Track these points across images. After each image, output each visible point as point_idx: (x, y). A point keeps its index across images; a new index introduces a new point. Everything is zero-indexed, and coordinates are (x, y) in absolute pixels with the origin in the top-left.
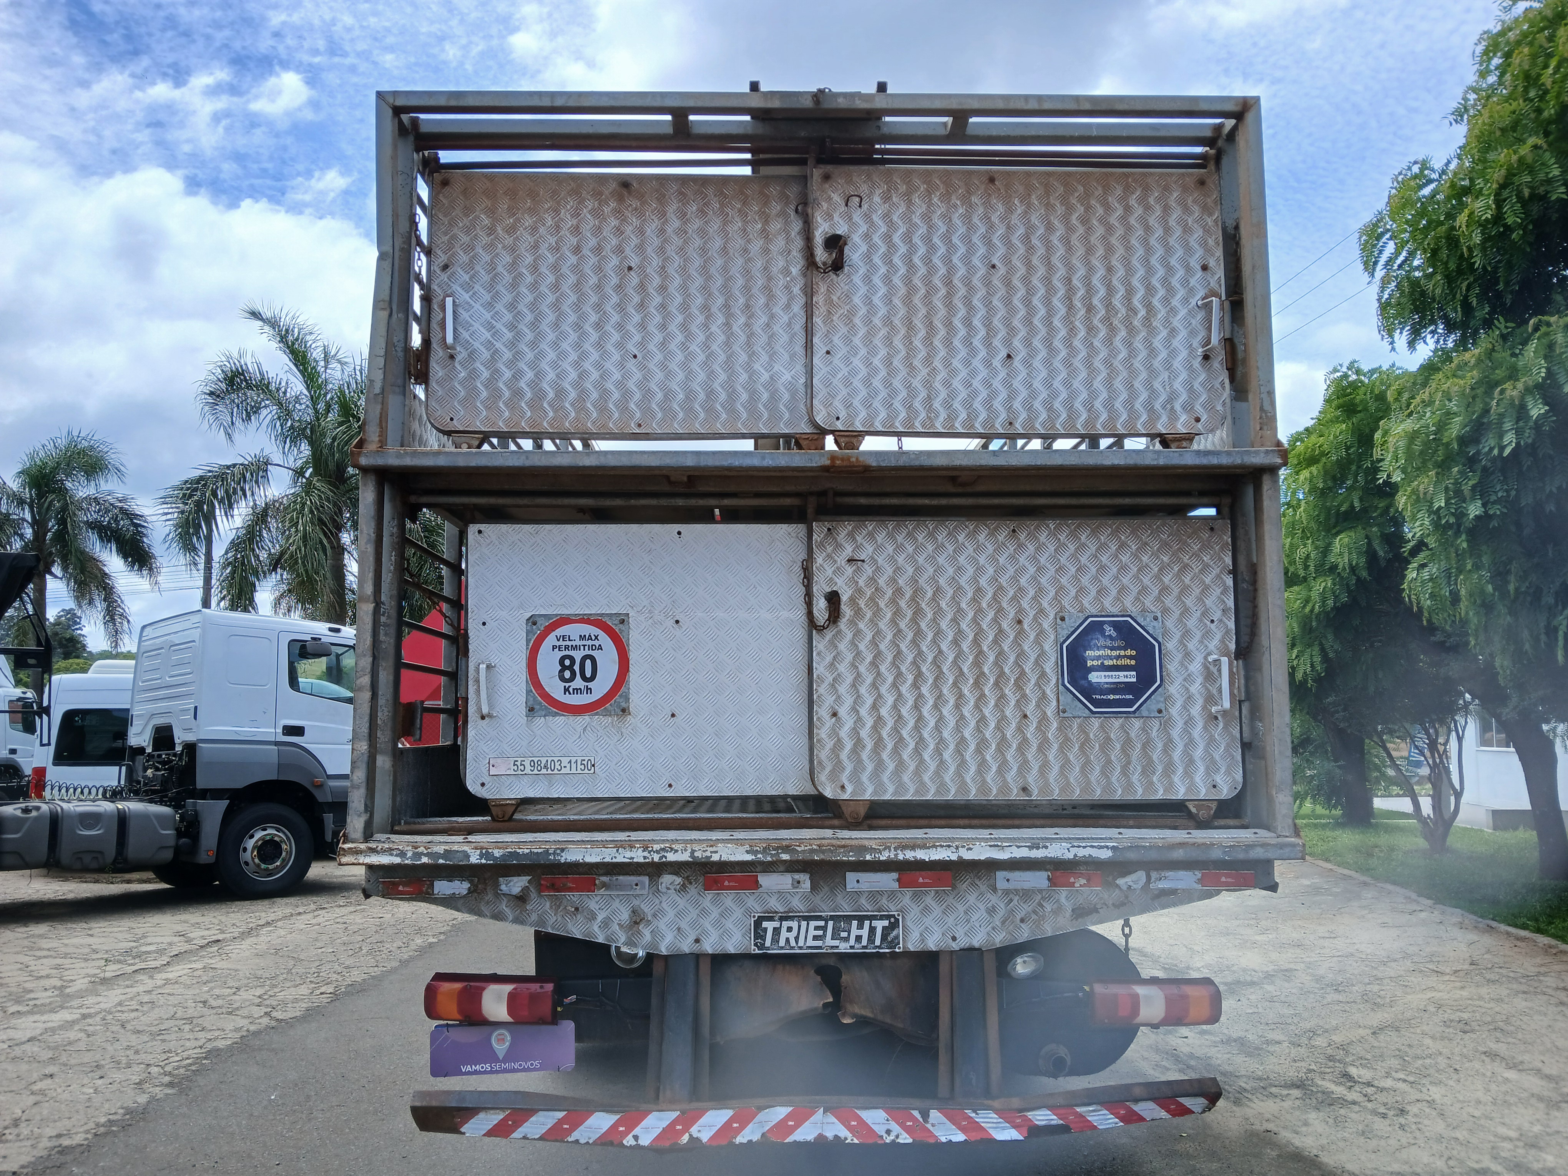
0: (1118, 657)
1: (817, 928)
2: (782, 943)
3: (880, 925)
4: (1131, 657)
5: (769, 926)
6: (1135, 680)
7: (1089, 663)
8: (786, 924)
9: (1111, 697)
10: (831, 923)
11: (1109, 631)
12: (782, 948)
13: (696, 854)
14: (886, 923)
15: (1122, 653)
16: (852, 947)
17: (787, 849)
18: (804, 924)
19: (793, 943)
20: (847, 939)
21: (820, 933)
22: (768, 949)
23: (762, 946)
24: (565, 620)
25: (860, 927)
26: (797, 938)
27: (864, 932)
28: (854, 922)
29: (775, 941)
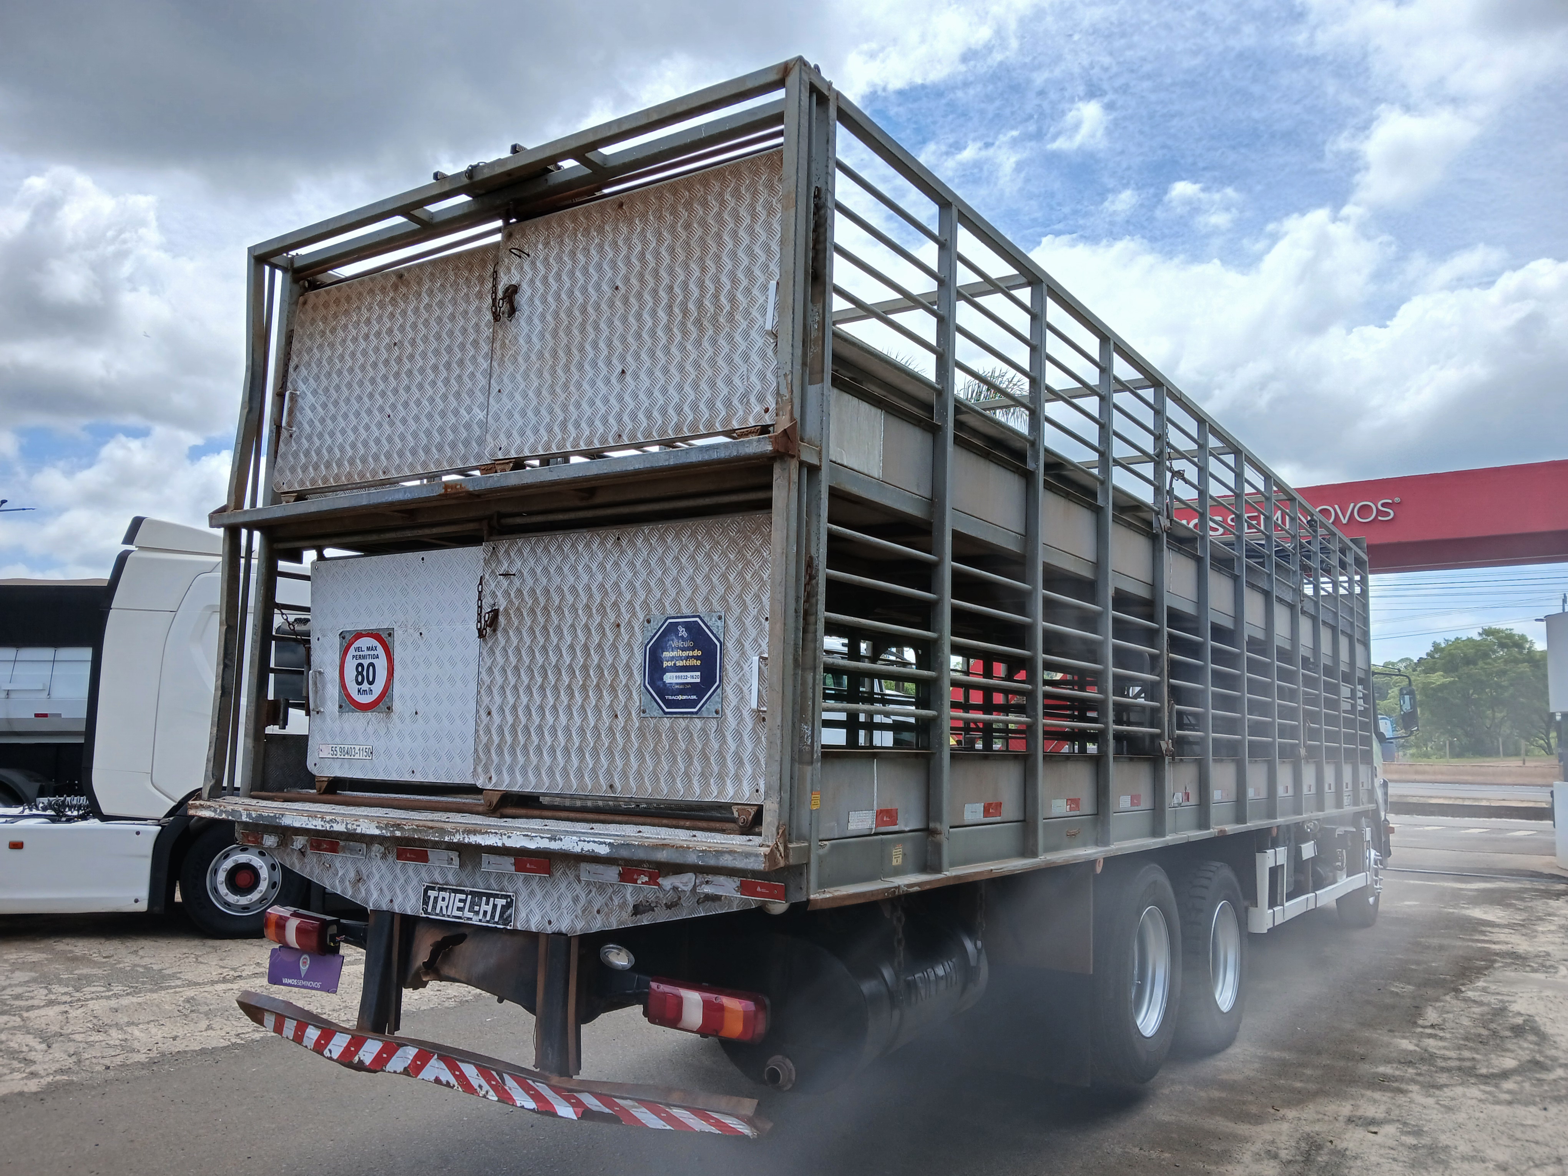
0: (688, 658)
1: (460, 901)
2: (438, 911)
3: (501, 902)
4: (697, 658)
5: (432, 894)
6: (698, 680)
7: (665, 664)
8: (442, 894)
9: (680, 697)
10: (470, 897)
11: (682, 632)
12: (437, 915)
14: (504, 902)
15: (691, 653)
16: (480, 921)
18: (453, 895)
19: (444, 912)
20: (477, 913)
21: (462, 905)
22: (429, 914)
23: (426, 912)
24: (359, 635)
25: (487, 903)
26: (447, 907)
27: (489, 908)
28: (484, 898)
29: (434, 908)
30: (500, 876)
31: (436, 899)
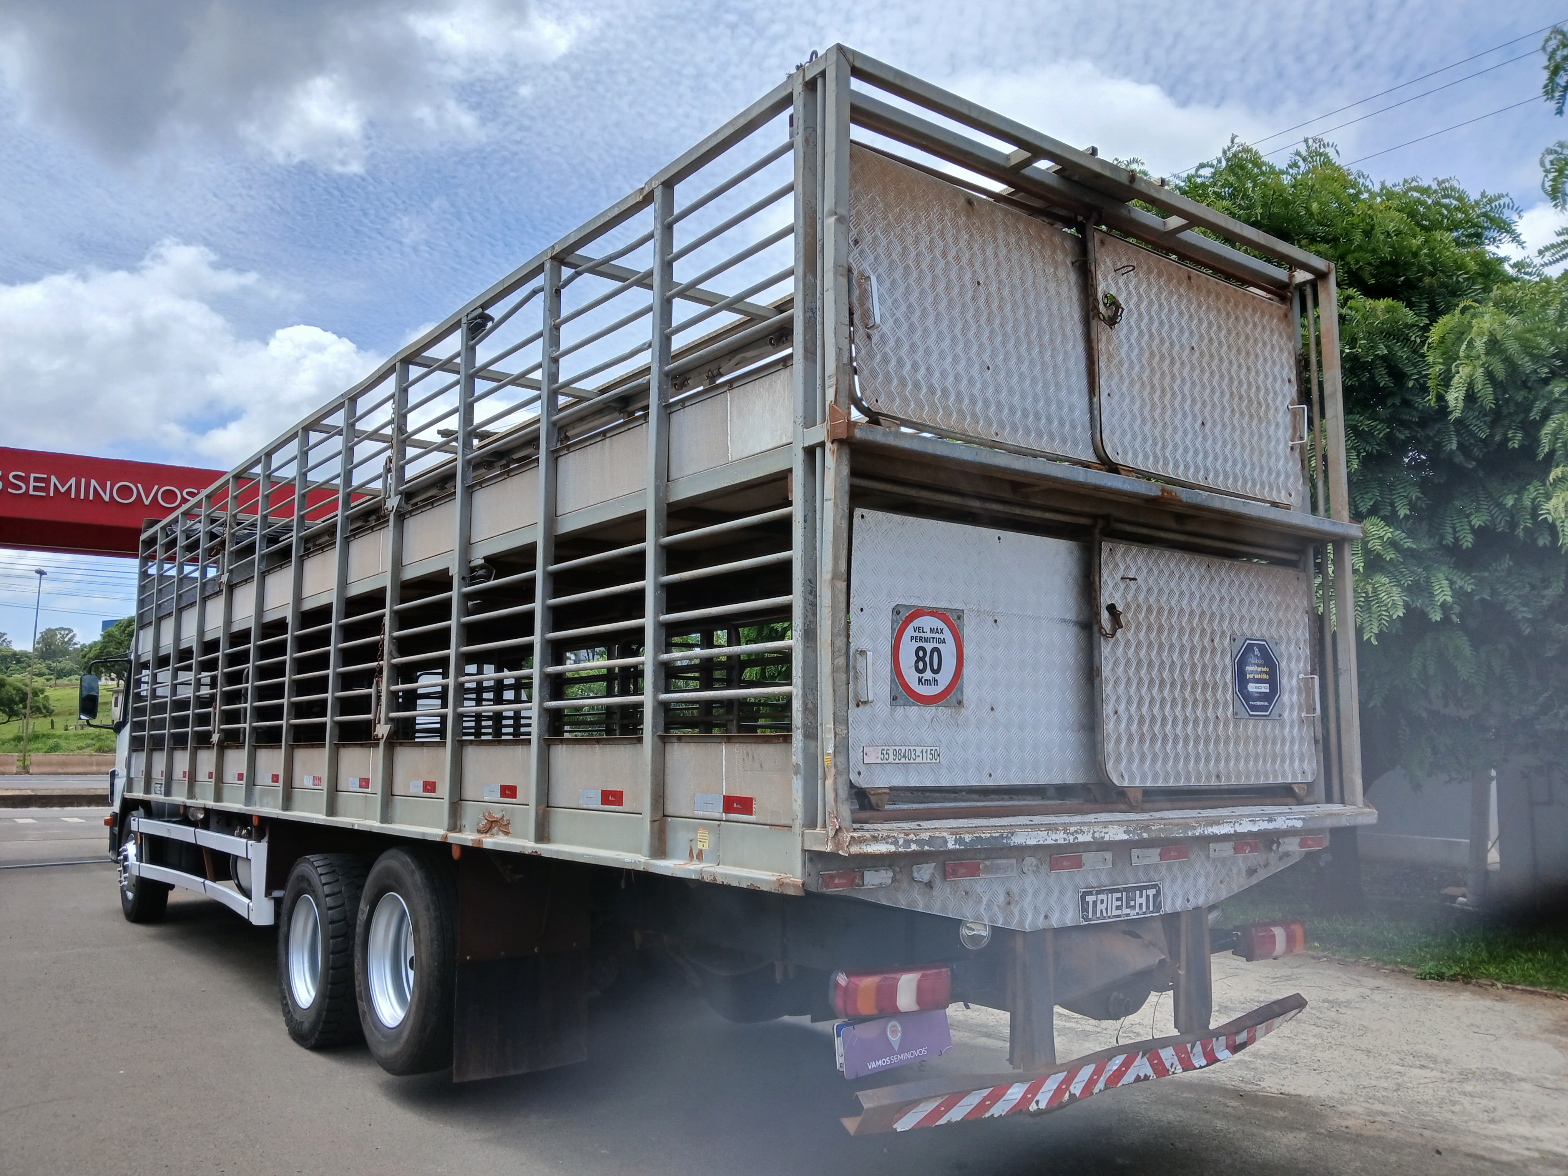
0: (1261, 672)
1: (1118, 899)
2: (1098, 915)
3: (1151, 892)
4: (1266, 673)
5: (1090, 899)
6: (1268, 691)
7: (1248, 676)
8: (1100, 897)
9: (1258, 703)
10: (1124, 893)
11: (1257, 652)
12: (1099, 919)
13: (1096, 835)
14: (1153, 891)
15: (1263, 669)
16: (1138, 914)
17: (1146, 828)
18: (1110, 895)
19: (1105, 914)
20: (1133, 907)
21: (1119, 903)
22: (1090, 920)
23: (1086, 919)
24: (919, 612)
25: (1141, 896)
26: (1107, 909)
27: (1143, 900)
28: (1138, 892)
29: (1095, 912)
30: (1147, 867)
31: (1095, 903)
